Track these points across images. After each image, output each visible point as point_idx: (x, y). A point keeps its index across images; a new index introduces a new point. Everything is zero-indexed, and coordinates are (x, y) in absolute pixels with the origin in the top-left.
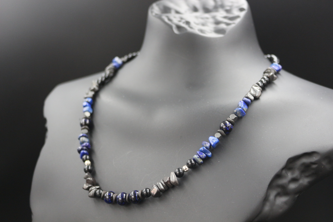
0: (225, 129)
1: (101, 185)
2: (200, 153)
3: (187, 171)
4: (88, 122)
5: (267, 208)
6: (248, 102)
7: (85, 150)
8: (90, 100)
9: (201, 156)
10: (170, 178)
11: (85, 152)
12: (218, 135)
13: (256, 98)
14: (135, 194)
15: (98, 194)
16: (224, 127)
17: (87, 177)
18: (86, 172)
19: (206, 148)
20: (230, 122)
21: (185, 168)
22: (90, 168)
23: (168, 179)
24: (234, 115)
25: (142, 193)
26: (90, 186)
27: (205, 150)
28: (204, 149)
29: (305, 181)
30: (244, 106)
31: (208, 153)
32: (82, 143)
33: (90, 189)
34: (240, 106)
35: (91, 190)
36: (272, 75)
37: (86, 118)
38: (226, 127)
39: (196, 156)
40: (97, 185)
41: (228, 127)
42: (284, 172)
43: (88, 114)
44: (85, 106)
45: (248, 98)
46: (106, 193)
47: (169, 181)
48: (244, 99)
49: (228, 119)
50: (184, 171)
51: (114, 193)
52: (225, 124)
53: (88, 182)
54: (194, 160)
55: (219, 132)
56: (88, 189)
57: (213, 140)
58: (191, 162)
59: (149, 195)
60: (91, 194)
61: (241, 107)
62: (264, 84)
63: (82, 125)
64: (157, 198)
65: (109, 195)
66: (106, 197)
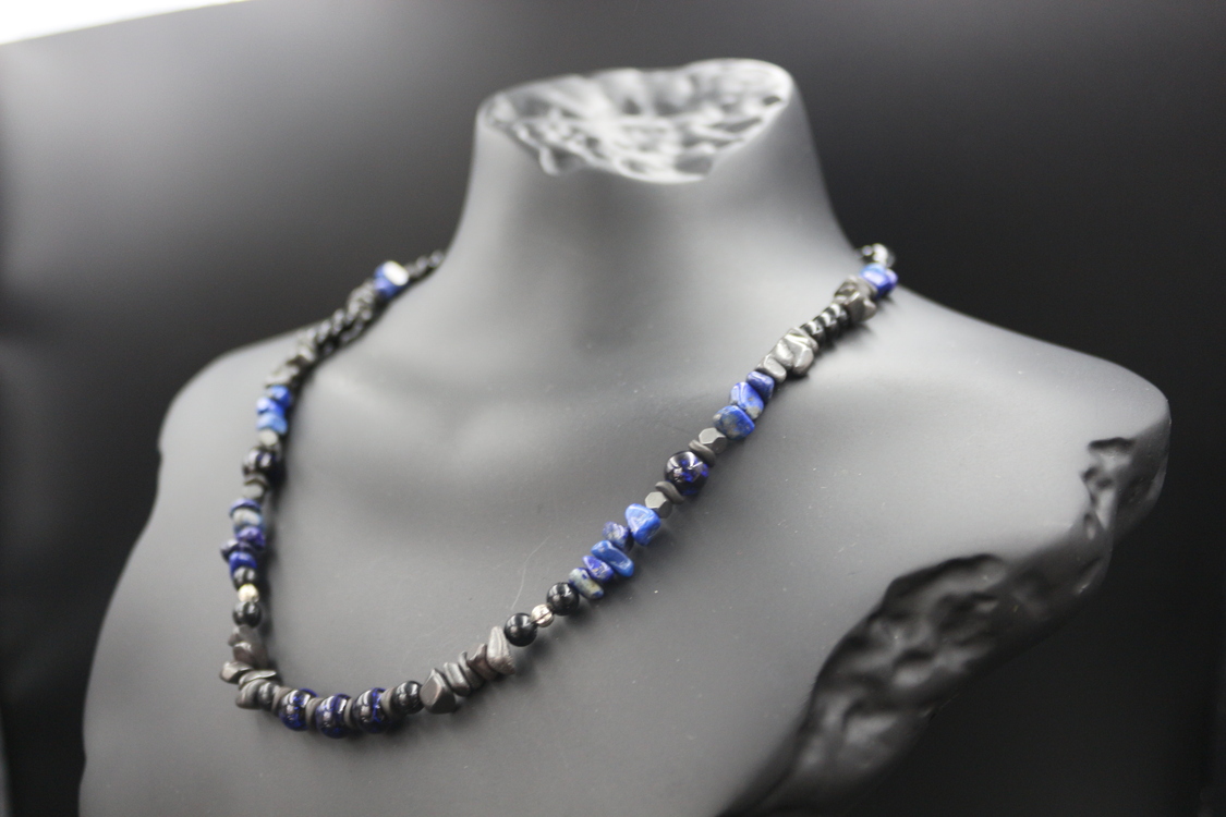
0: (679, 478)
1: (284, 669)
2: (590, 562)
3: (547, 624)
4: (266, 461)
5: (812, 758)
6: (764, 384)
7: (246, 550)
8: (280, 393)
9: (594, 571)
10: (486, 648)
11: (244, 557)
12: (656, 500)
13: (795, 375)
14: (372, 700)
15: (264, 696)
16: (678, 471)
17: (238, 639)
18: (238, 621)
19: (614, 544)
20: (699, 455)
21: (541, 612)
22: (252, 609)
23: (479, 652)
24: (714, 430)
25: (394, 699)
26: (244, 669)
27: (610, 550)
28: (605, 546)
29: (953, 660)
30: (749, 399)
31: (620, 560)
32: (240, 527)
33: (242, 680)
34: (734, 399)
35: (245, 683)
36: (859, 302)
37: (263, 449)
38: (685, 470)
39: (577, 574)
40: (270, 666)
41: (693, 471)
42: (877, 627)
43: (270, 439)
44: (262, 412)
45: (763, 371)
46: (290, 692)
47: (484, 658)
48: (750, 377)
49: (693, 444)
50: (535, 624)
51: (313, 695)
52: (683, 462)
53: (239, 655)
54: (572, 585)
55: (659, 489)
56: (235, 679)
57: (639, 516)
58: (561, 591)
59: (414, 703)
60: (244, 696)
61: (739, 403)
62: (827, 330)
63: (246, 471)
64: (447, 717)
65: (298, 702)
66: (286, 706)
